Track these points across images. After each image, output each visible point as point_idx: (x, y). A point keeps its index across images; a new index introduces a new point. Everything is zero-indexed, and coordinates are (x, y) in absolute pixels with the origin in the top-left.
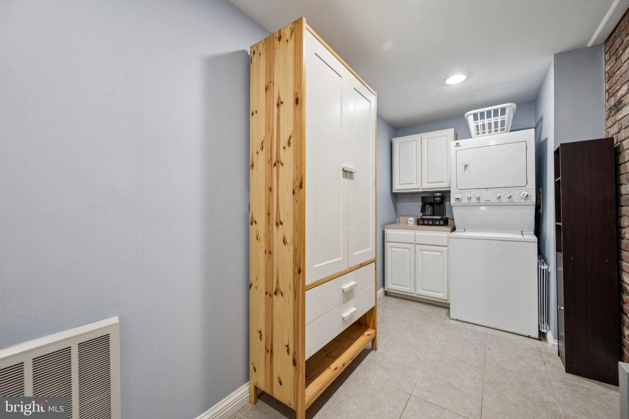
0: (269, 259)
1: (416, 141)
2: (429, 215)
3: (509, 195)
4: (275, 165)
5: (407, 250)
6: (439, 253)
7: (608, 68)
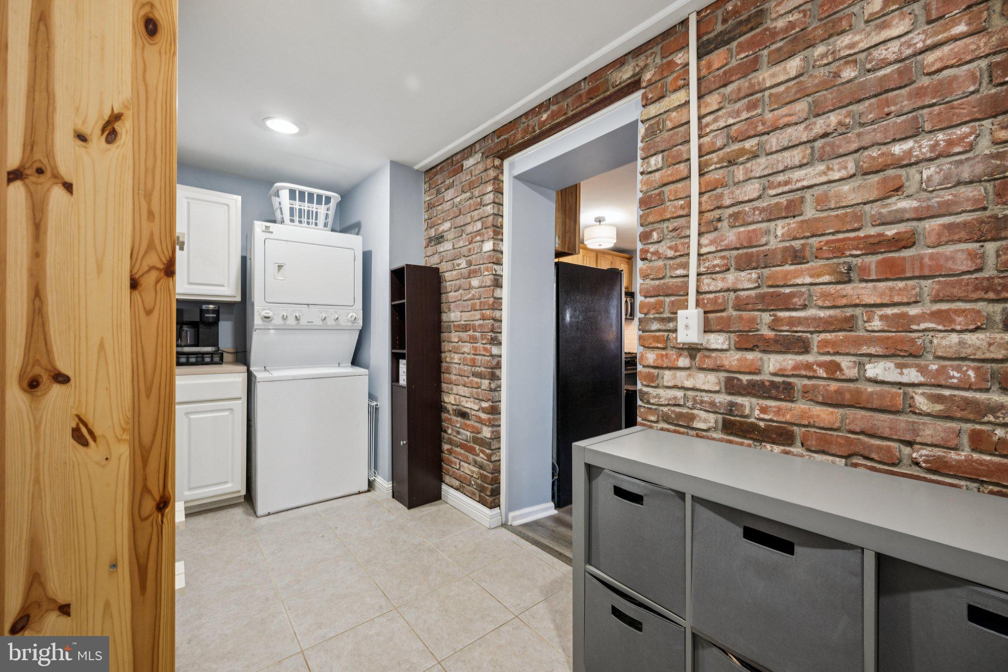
2: (187, 346)
3: (337, 316)
4: (16, 176)
6: (227, 413)
7: (428, 199)
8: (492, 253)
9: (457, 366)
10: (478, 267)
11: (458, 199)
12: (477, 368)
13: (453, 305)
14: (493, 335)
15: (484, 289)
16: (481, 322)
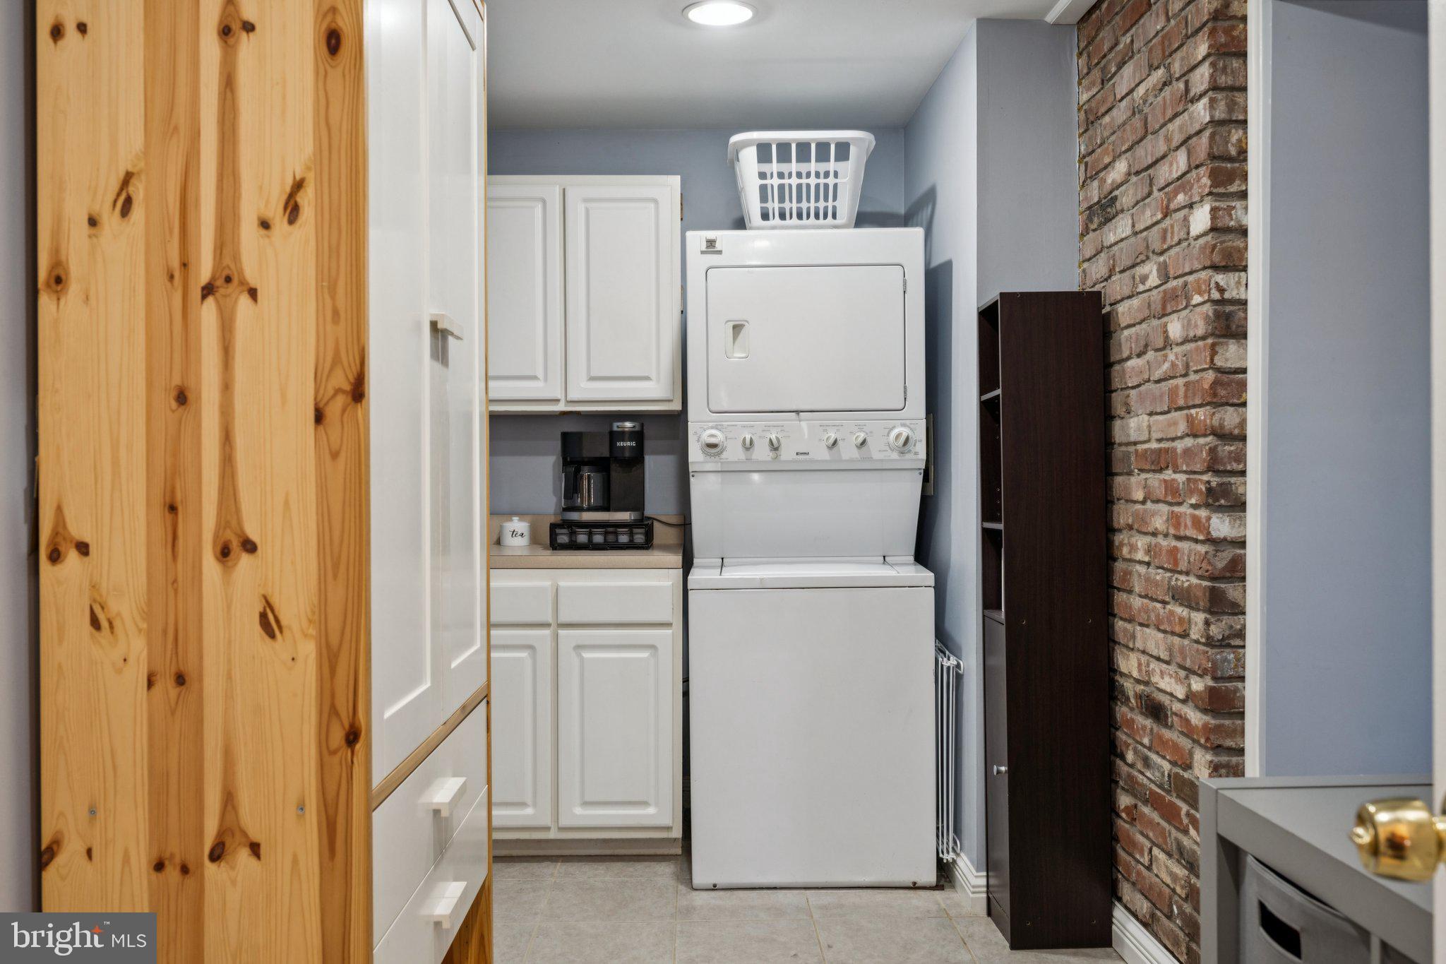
0: (173, 713)
1: (544, 202)
2: (590, 509)
3: (862, 436)
4: (208, 290)
5: (524, 654)
6: (644, 655)
7: (1085, 97)
8: (1209, 238)
9: (1142, 569)
10: (1181, 281)
11: (1141, 90)
12: (1183, 578)
13: (1133, 393)
14: (1215, 481)
15: (1193, 345)
16: (1189, 442)
